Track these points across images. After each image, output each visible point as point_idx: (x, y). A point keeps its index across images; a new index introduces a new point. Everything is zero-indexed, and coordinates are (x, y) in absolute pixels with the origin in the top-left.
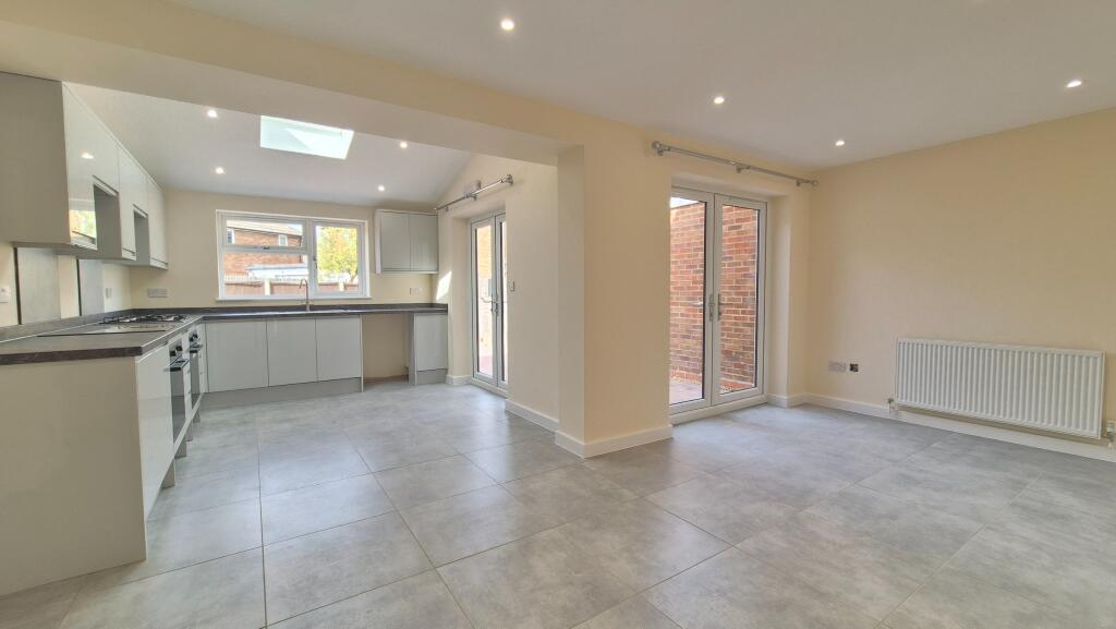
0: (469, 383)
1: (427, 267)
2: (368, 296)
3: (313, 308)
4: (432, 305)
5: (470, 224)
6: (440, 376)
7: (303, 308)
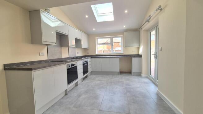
0: (147, 78)
1: (137, 45)
2: (123, 53)
3: (111, 55)
4: (138, 55)
5: (149, 31)
6: (139, 74)
7: (109, 56)
